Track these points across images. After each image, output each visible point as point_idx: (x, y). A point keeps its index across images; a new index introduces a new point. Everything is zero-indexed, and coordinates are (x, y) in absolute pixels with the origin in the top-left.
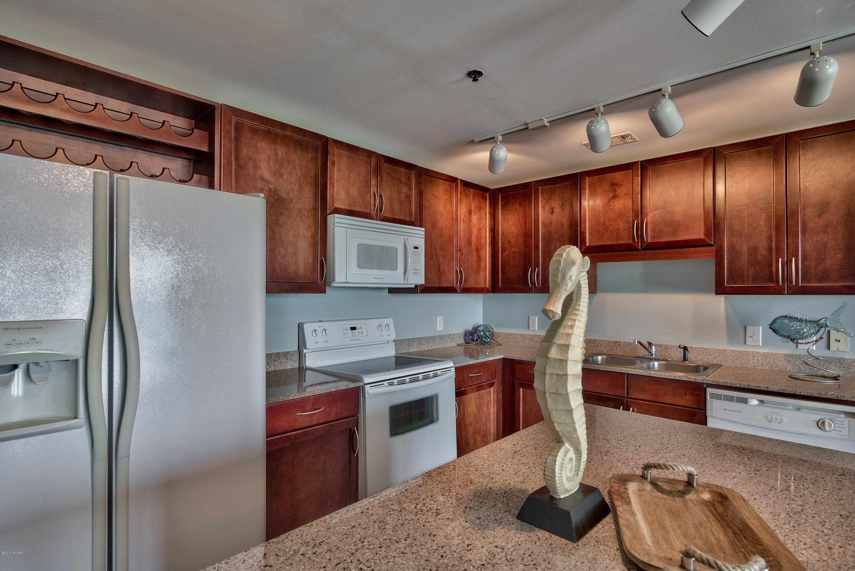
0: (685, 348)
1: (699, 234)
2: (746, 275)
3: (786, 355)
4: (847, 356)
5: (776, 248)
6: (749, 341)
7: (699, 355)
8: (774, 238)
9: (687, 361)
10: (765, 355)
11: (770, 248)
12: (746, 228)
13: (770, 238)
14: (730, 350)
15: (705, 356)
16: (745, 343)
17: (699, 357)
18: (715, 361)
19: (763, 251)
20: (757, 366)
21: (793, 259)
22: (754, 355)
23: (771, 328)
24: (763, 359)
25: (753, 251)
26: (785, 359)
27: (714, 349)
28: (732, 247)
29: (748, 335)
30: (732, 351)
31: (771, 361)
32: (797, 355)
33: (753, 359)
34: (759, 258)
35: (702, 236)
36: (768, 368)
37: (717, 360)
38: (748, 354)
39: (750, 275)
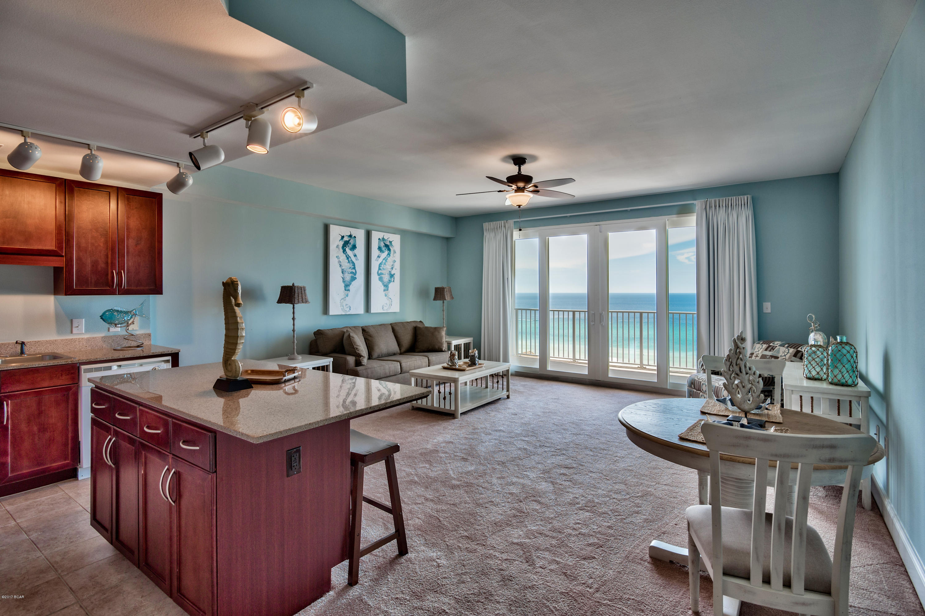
0: (23, 343)
1: (50, 245)
2: (90, 281)
3: (102, 337)
4: (138, 333)
5: (111, 263)
6: (75, 330)
7: (32, 348)
8: (110, 256)
9: (25, 354)
10: (88, 340)
11: (107, 263)
12: (90, 246)
13: (107, 256)
14: (60, 340)
15: (37, 348)
16: (72, 332)
17: (32, 350)
18: (47, 351)
19: (102, 265)
20: (82, 348)
21: (122, 271)
22: (80, 340)
23: (101, 318)
24: (87, 343)
25: (95, 264)
26: (102, 340)
27: (46, 341)
28: (79, 259)
29: (74, 326)
30: (62, 340)
31: (93, 343)
32: (110, 336)
33: (79, 344)
34: (99, 268)
35: (53, 248)
36: (90, 348)
37: (49, 350)
38: (74, 340)
39: (93, 281)
